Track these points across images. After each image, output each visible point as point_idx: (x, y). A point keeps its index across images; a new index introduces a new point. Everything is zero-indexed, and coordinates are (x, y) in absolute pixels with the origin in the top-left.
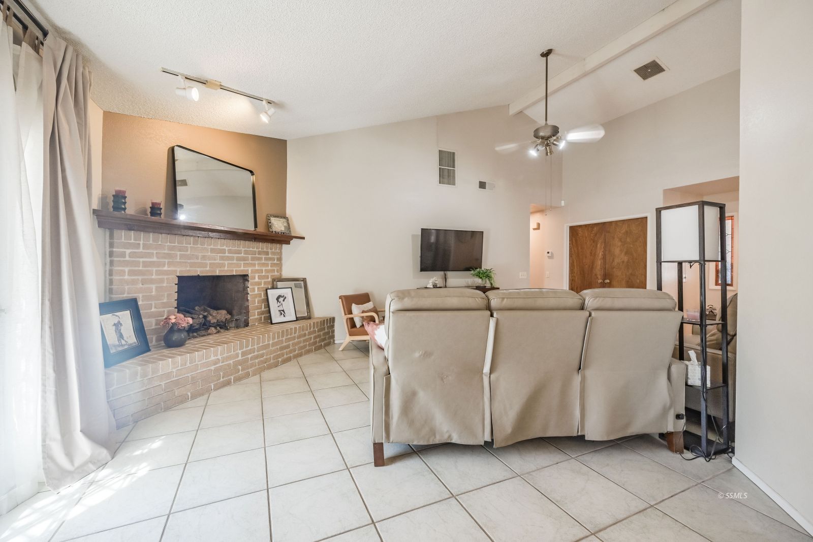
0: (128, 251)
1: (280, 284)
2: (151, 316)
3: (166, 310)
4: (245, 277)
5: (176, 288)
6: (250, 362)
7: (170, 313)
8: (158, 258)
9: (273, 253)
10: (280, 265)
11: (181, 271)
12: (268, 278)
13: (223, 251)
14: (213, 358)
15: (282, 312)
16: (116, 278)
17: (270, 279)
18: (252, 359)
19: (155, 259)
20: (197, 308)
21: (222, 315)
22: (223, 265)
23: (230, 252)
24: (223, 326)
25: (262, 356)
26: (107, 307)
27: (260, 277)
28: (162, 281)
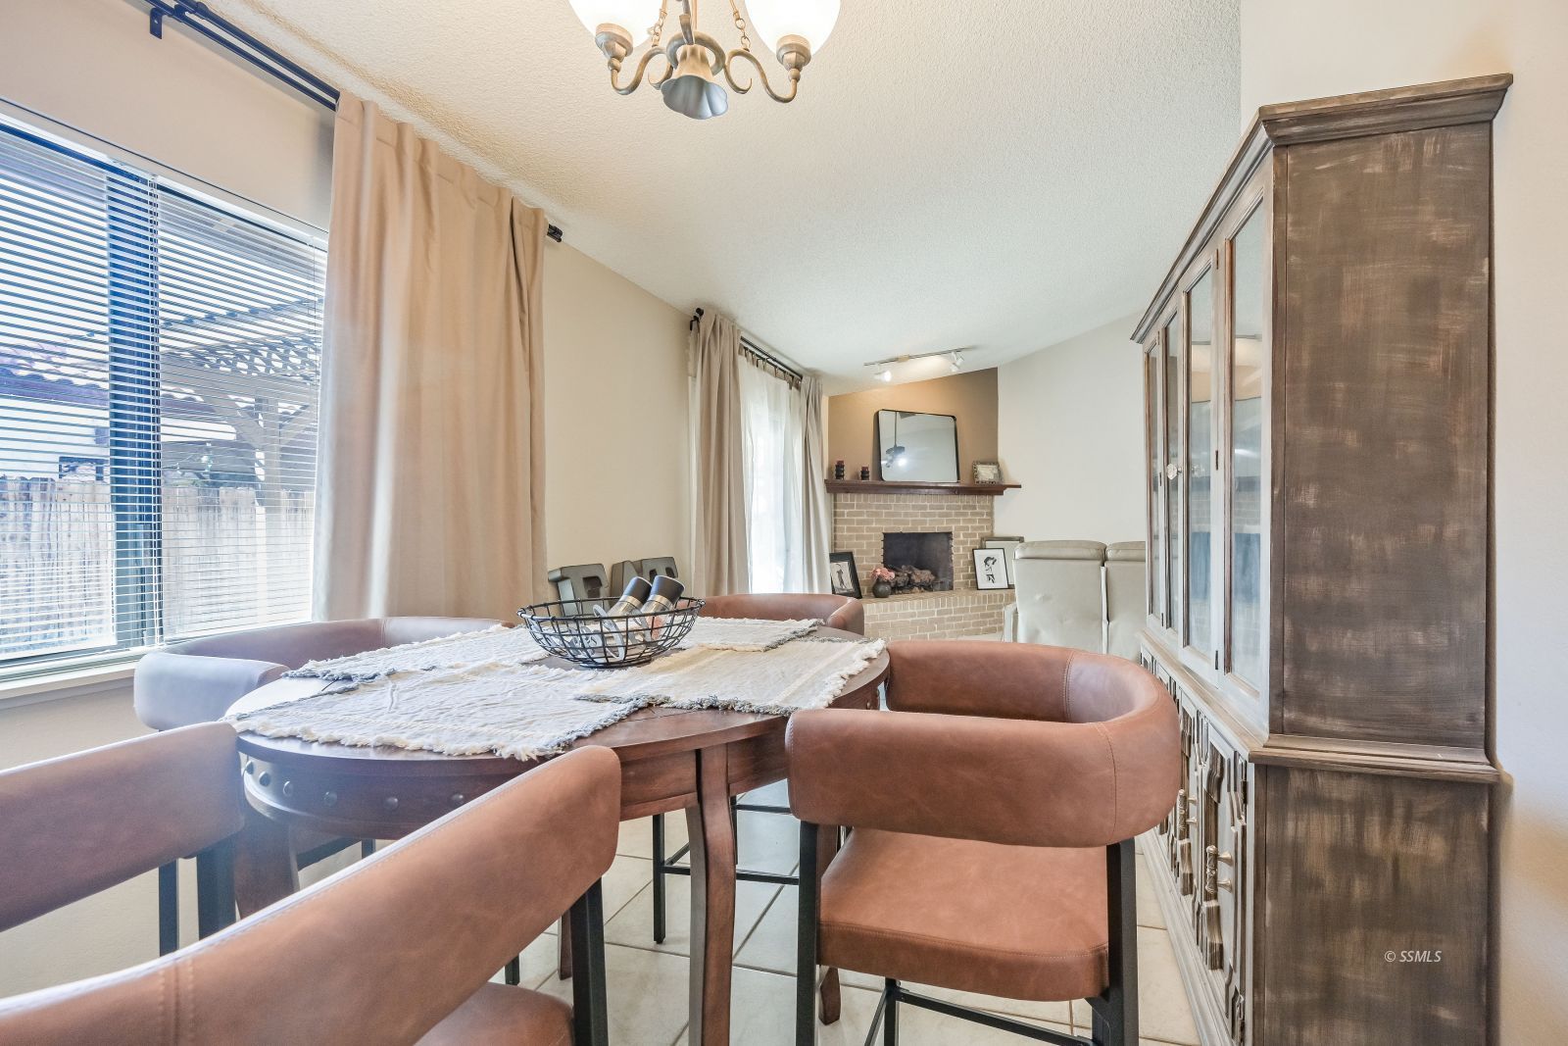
0: (846, 511)
1: (989, 544)
2: (864, 568)
3: (874, 564)
4: (948, 535)
5: (882, 544)
6: (946, 623)
7: (877, 567)
8: (868, 516)
9: (983, 507)
10: (991, 521)
11: (886, 529)
12: (975, 536)
13: (924, 507)
14: (910, 611)
15: (991, 577)
16: (838, 534)
17: (978, 538)
18: (948, 620)
19: (865, 517)
20: (903, 567)
21: (925, 575)
22: (925, 522)
23: (932, 507)
24: (927, 587)
25: (960, 618)
26: (835, 557)
27: (965, 535)
28: (870, 537)
